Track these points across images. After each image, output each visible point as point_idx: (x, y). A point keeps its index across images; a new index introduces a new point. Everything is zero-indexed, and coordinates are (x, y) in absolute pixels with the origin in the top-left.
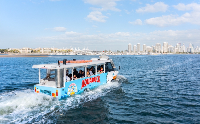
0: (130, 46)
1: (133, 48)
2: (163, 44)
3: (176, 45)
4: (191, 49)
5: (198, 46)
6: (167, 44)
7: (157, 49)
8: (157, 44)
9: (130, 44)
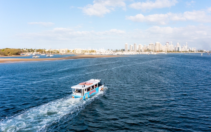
0: (127, 45)
1: (130, 47)
2: (156, 43)
3: (166, 45)
4: (178, 48)
5: (184, 45)
6: (159, 44)
7: (151, 48)
8: (151, 44)
9: (126, 44)
